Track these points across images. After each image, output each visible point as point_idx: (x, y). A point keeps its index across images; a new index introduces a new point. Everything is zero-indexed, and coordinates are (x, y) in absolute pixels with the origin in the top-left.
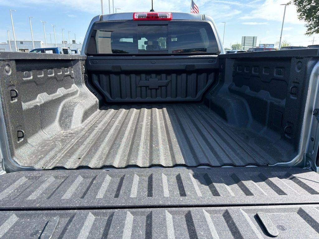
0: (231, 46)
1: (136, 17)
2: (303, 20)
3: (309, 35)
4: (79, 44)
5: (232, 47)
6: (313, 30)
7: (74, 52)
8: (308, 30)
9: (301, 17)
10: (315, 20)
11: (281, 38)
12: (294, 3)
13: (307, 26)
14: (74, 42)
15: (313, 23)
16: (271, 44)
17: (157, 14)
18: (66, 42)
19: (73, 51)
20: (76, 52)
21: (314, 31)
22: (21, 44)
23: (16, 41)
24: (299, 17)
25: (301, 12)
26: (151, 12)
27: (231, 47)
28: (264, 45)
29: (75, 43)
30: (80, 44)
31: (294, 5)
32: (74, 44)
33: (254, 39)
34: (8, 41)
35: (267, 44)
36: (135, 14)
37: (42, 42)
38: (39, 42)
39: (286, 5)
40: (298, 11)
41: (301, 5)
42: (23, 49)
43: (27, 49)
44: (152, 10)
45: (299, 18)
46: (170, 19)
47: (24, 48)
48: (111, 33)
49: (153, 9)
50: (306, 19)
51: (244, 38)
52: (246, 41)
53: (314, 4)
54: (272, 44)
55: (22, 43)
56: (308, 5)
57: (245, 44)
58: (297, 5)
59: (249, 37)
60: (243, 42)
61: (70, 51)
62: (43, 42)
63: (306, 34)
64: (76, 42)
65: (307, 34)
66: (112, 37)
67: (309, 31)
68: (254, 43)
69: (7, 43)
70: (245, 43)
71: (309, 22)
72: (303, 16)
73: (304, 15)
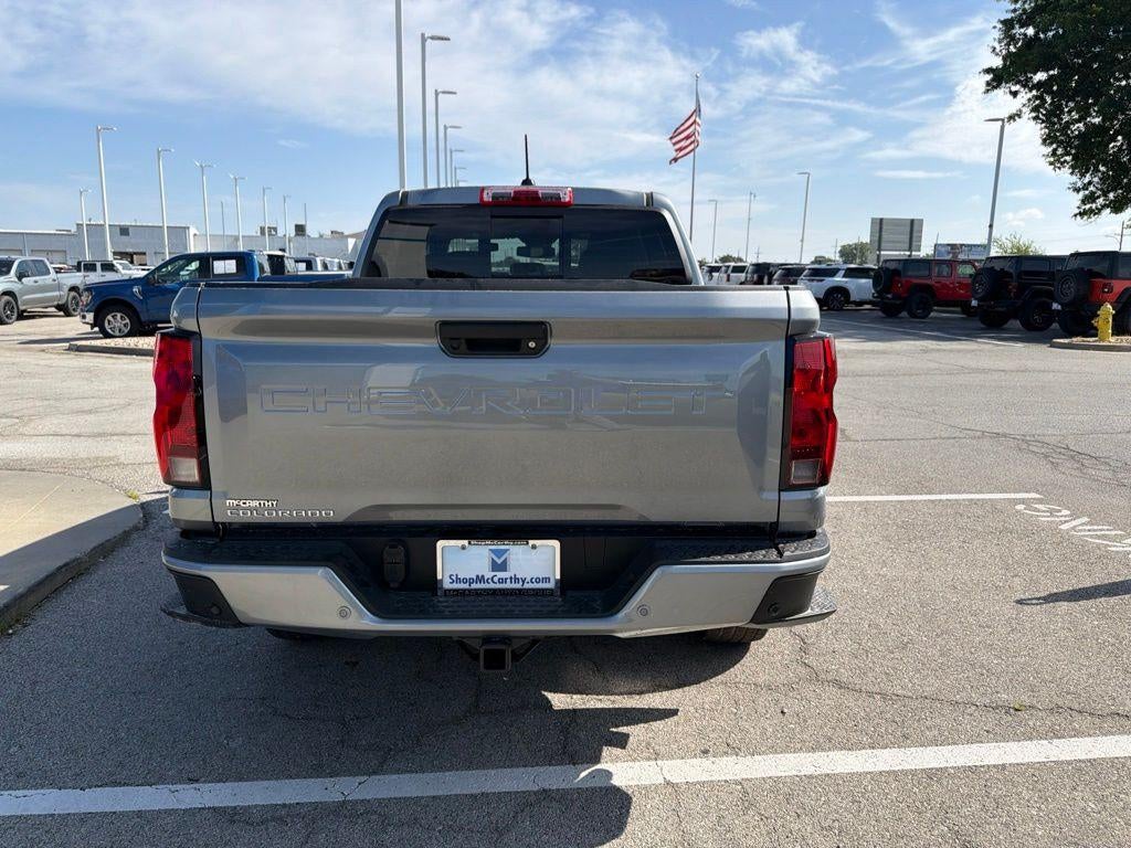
0: (839, 249)
1: (487, 198)
2: (1066, 171)
3: (1086, 217)
4: (317, 236)
5: (840, 252)
6: (1101, 201)
7: (304, 265)
8: (1084, 202)
9: (1056, 161)
10: (1102, 169)
11: (991, 226)
12: (1034, 114)
13: (1077, 190)
14: (300, 229)
15: (1096, 179)
16: (975, 246)
17: (536, 193)
18: (275, 229)
19: (300, 264)
20: (310, 265)
21: (1104, 207)
22: (121, 234)
23: (110, 226)
24: (1052, 159)
25: (1054, 146)
26: (525, 188)
27: (838, 255)
28: (953, 246)
29: (304, 235)
30: (321, 236)
31: (1032, 123)
32: (300, 239)
33: (913, 228)
34: (79, 226)
35: (962, 245)
36: (486, 192)
37: (193, 231)
38: (185, 228)
39: (1003, 120)
40: (1044, 141)
41: (1056, 120)
42: (127, 253)
43: (141, 250)
44: (527, 182)
45: (1051, 164)
46: (569, 204)
47: (130, 250)
48: (427, 228)
49: (530, 177)
50: (1073, 167)
51: (879, 225)
52: (885, 235)
53: (1097, 120)
54: (979, 246)
55: (124, 231)
56: (1079, 121)
57: (883, 245)
58: (1043, 122)
59: (897, 223)
60: (877, 239)
61: (292, 262)
62: (197, 229)
63: (1075, 215)
64: (309, 231)
65: (1080, 214)
66: (430, 240)
67: (1088, 207)
68: (914, 239)
69: (74, 229)
70: (883, 240)
71: (1083, 175)
72: (1062, 155)
73: (1068, 154)
